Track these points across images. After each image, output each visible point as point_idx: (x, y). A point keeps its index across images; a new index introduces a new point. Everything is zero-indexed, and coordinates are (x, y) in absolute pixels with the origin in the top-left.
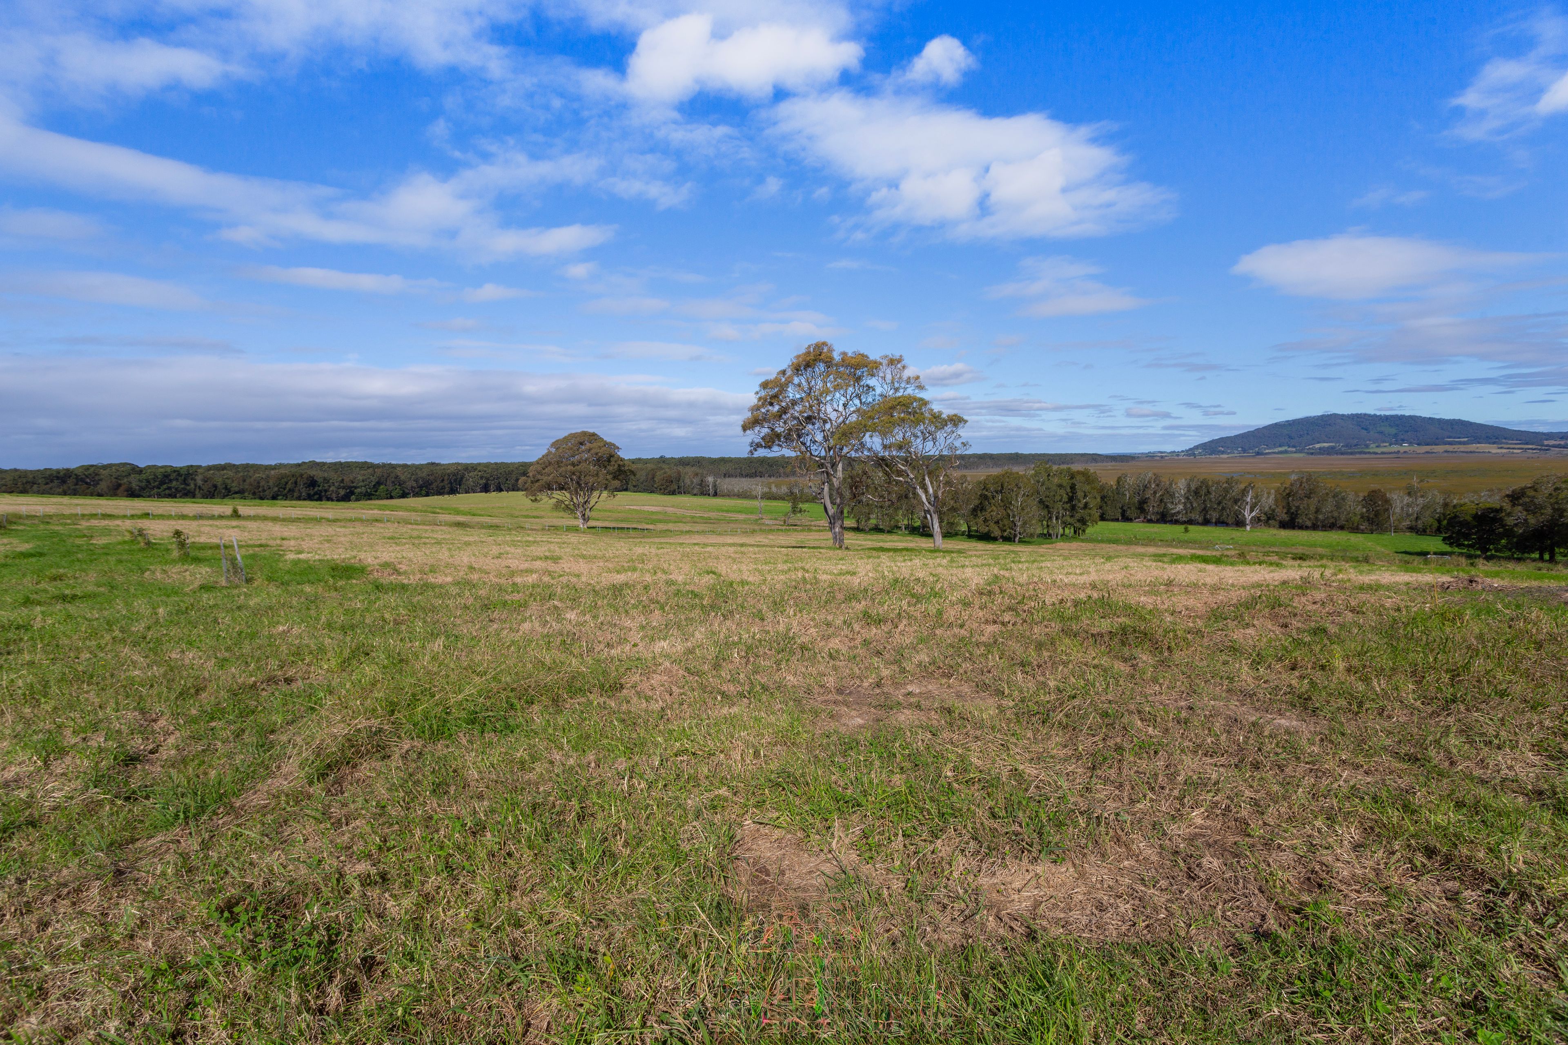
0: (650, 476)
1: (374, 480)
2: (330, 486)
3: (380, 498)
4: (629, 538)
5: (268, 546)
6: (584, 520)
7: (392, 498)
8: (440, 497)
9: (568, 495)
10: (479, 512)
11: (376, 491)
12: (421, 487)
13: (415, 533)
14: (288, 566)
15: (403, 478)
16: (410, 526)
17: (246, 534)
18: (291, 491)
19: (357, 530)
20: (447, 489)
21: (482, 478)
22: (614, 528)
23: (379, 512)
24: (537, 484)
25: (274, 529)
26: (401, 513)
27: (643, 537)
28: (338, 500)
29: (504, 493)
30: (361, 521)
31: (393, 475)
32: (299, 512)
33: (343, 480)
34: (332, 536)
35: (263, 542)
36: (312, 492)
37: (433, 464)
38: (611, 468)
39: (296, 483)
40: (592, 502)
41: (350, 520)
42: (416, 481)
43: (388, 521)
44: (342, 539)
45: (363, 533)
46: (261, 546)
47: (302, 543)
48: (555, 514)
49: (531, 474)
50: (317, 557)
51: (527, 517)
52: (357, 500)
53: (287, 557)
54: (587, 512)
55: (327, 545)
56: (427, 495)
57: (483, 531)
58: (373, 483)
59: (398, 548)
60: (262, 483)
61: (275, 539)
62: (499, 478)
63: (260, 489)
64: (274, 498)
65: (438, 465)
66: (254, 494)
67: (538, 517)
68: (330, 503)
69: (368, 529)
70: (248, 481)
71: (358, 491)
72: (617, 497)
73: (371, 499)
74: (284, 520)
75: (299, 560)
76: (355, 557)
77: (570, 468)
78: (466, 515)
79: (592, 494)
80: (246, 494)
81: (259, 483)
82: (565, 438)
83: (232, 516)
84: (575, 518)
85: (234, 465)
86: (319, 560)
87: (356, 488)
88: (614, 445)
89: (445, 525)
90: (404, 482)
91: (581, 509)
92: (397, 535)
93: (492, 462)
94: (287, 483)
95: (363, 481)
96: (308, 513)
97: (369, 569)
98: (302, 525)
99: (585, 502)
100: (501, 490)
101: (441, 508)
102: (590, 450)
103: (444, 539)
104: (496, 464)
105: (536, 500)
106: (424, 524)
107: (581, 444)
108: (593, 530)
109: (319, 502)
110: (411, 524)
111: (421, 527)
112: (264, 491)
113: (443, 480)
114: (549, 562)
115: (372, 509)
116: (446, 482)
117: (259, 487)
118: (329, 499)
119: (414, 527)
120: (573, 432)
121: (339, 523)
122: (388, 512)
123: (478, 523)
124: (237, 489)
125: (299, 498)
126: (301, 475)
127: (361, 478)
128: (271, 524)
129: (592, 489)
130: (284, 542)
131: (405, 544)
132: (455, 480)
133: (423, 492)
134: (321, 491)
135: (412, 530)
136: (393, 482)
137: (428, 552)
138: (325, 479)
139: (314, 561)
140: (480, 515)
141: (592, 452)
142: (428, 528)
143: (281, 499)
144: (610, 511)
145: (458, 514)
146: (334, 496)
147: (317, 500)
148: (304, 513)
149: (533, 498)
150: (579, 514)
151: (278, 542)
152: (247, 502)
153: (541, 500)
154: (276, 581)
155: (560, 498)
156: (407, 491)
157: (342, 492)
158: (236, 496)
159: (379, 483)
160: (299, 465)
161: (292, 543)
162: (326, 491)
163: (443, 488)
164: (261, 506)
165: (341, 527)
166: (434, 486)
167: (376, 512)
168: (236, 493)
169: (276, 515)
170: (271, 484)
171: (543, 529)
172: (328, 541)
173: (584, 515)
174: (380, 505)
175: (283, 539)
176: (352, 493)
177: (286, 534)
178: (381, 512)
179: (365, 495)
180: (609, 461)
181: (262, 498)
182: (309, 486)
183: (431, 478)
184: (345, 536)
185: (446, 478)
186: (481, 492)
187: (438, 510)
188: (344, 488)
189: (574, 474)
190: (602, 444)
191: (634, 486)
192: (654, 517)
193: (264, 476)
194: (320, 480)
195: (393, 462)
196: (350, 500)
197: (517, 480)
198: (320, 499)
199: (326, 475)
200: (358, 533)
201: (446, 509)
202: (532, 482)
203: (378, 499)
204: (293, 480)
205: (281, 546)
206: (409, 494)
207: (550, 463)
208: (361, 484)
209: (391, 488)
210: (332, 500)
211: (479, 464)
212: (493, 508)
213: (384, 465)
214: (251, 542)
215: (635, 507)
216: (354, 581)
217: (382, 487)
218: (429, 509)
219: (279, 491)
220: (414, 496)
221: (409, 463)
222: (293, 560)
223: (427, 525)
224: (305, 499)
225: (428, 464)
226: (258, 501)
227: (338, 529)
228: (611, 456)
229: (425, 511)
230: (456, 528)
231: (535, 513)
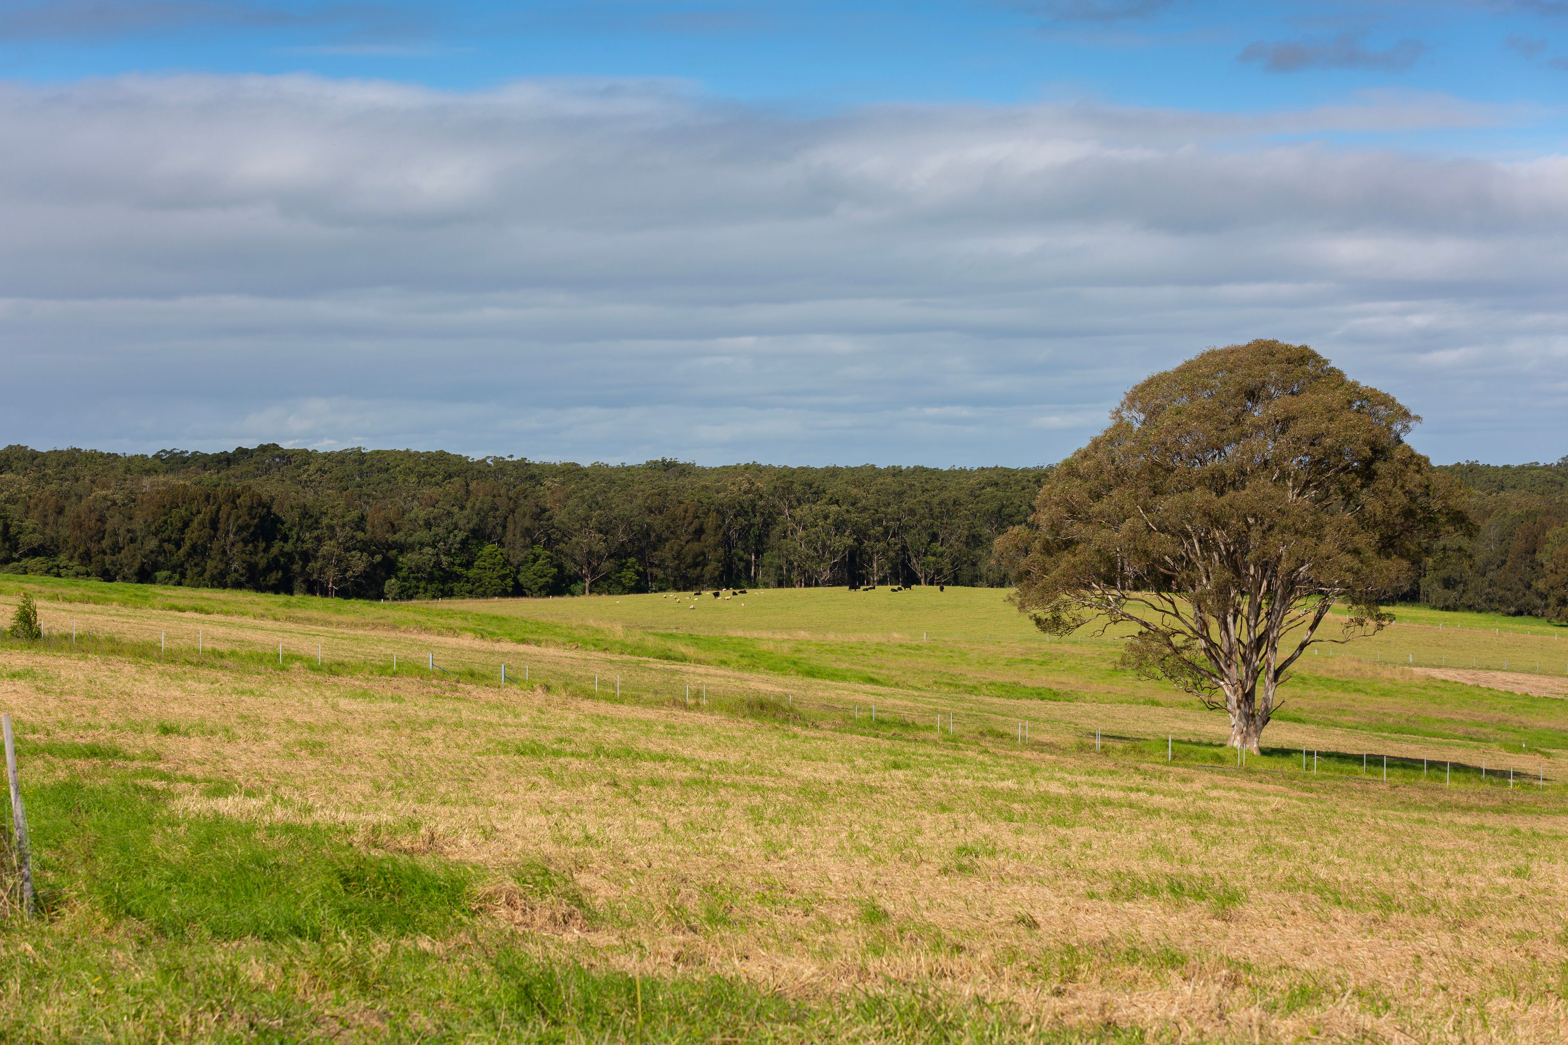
0: (1518, 544)
1: (465, 519)
2: (319, 540)
3: (479, 591)
4: (1444, 807)
5: (116, 754)
6: (1249, 717)
7: (518, 591)
8: (687, 596)
9: (1186, 607)
10: (828, 662)
11: (468, 565)
12: (619, 554)
13: (612, 736)
14: (181, 853)
15: (560, 516)
16: (587, 705)
17: (52, 702)
18: (199, 551)
19: (409, 709)
20: (712, 568)
21: (839, 526)
22: (1375, 761)
23: (478, 644)
24: (1066, 559)
25: (139, 688)
26: (552, 651)
27: (1505, 809)
28: (344, 594)
29: (922, 593)
30: (420, 673)
31: (527, 506)
32: (220, 631)
33: (362, 518)
34: (326, 729)
35: (103, 737)
36: (262, 561)
37: (668, 466)
38: (1374, 506)
39: (214, 523)
40: (1285, 648)
41: (383, 670)
42: (605, 530)
43: (511, 680)
44: (361, 742)
45: (430, 724)
46: (93, 752)
47: (229, 750)
48: (1127, 682)
49: (1043, 518)
50: (279, 812)
51: (1011, 690)
52: (406, 594)
53: (178, 806)
54: (1264, 690)
55: (311, 764)
56: (640, 588)
57: (856, 741)
58: (461, 535)
59: (559, 796)
60: (114, 521)
61: (139, 729)
62: (905, 529)
63: (105, 543)
64: (145, 576)
65: (685, 470)
66: (86, 558)
67: (1055, 696)
68: (317, 600)
69: (445, 708)
70: (71, 510)
71: (407, 560)
72: (1391, 627)
73: (448, 594)
74: (171, 657)
75: (218, 818)
76: (415, 826)
77: (1200, 496)
78: (784, 672)
79: (1286, 605)
80: (62, 559)
81: (102, 519)
82: (1188, 368)
83: (14, 633)
84: (1212, 707)
85: (34, 455)
86: (289, 828)
87: (402, 548)
88: (1387, 401)
89: (711, 710)
90: (566, 535)
91: (1238, 672)
92: (548, 740)
93: (882, 465)
94: (186, 524)
95: (428, 525)
96: (248, 635)
97: (480, 889)
98: (226, 678)
99: (1259, 642)
100: (909, 580)
101: (694, 640)
102: (1285, 423)
103: (722, 767)
104: (896, 472)
105: (1056, 622)
106: (637, 700)
107: (1252, 395)
108: (1287, 765)
109: (282, 598)
110: (589, 696)
111: (625, 711)
112: (116, 549)
113: (699, 532)
114: (1199, 910)
115: (454, 632)
116: (710, 539)
117: (101, 535)
118: (315, 588)
119: (604, 708)
120: (1221, 344)
121: (345, 680)
122: (506, 646)
123: (829, 707)
124: (36, 539)
125: (220, 581)
126: (233, 497)
127: (421, 514)
128: (129, 669)
129: (1291, 586)
130: (172, 743)
131: (582, 780)
132: (744, 533)
133: (629, 576)
134: (290, 557)
135: (600, 719)
136: (527, 532)
137: (675, 820)
138: (305, 514)
139: (271, 829)
140: (834, 675)
141: (1301, 428)
142: (650, 714)
143: (165, 582)
144: (1344, 686)
145: (753, 667)
146: (331, 573)
147: (276, 589)
148: (236, 633)
149: (1045, 614)
150: (1228, 692)
151: (151, 740)
152: (65, 586)
153: (1079, 623)
154: (140, 916)
155: (1154, 618)
156: (571, 568)
157: (359, 563)
158: (31, 562)
159: (479, 535)
160: (225, 460)
161: (196, 747)
162: (306, 557)
163: (700, 561)
164: (106, 601)
165: (354, 696)
166: (666, 552)
167: (467, 641)
168: (34, 552)
169: (146, 637)
170: (138, 524)
171: (1081, 748)
172: (315, 748)
173: (1249, 697)
174: (479, 617)
175: (166, 731)
176: (390, 568)
177: (176, 713)
178: (486, 645)
179: (431, 579)
180: (1367, 474)
181: (107, 576)
182: (253, 538)
183: (657, 521)
184: (369, 729)
185: (711, 521)
186: (834, 582)
187: (681, 648)
188: (364, 547)
189: (1217, 522)
190: (1336, 398)
191: (1448, 583)
192: (1540, 721)
193: (119, 497)
194: (290, 517)
195: (535, 458)
196: (380, 596)
197: (975, 540)
198: (284, 587)
199: (309, 497)
200: (413, 724)
201: (713, 644)
202: (1048, 550)
203: (471, 594)
204: (207, 511)
205: (158, 757)
206: (577, 578)
207: (1121, 476)
208: (422, 535)
209: (518, 555)
210: (325, 593)
211: (834, 473)
212: (880, 648)
213: (501, 468)
214: (64, 737)
215: (1450, 675)
216: (424, 944)
217: (488, 548)
218: (651, 641)
219: (160, 550)
220: (596, 588)
221: (586, 462)
222: (199, 821)
223: (647, 704)
224: (238, 585)
225: (652, 466)
226: (96, 584)
227: (343, 703)
228: (1379, 452)
229: (638, 649)
230: (751, 723)
231: (1042, 679)
